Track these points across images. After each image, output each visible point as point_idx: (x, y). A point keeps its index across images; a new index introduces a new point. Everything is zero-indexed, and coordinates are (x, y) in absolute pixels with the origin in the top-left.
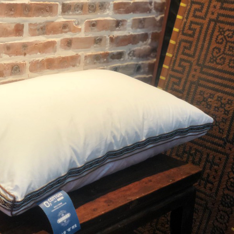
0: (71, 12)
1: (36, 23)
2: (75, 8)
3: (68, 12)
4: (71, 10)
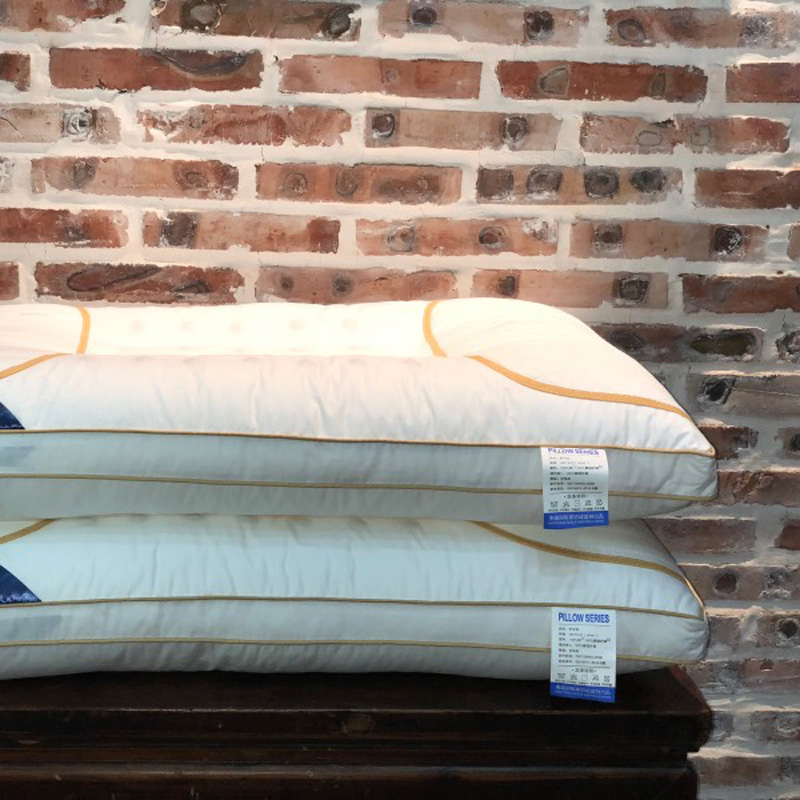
0: (514, 194)
1: (382, 221)
2: (528, 185)
3: (501, 195)
4: (512, 189)
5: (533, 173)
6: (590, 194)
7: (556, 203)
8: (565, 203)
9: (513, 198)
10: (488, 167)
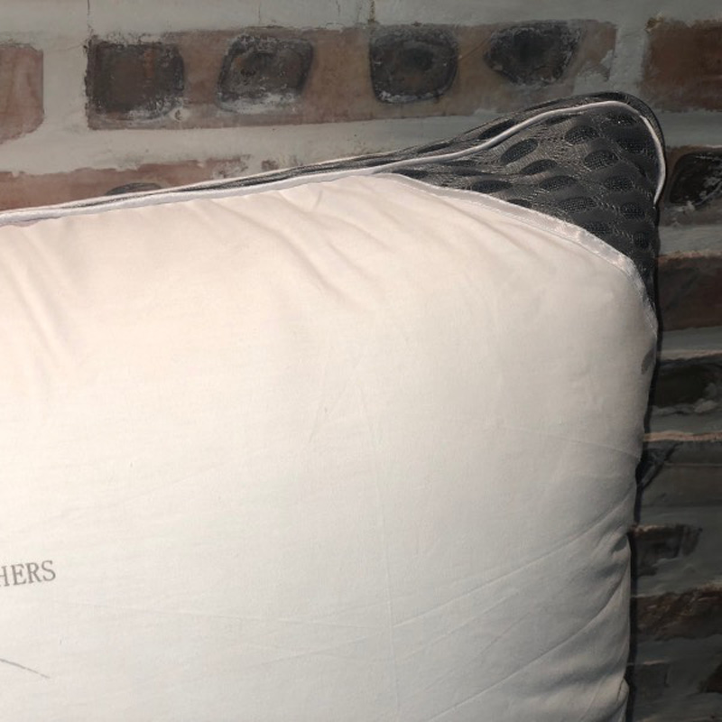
0: (187, 105)
2: (223, 79)
3: (152, 108)
4: (179, 91)
5: (237, 50)
6: (384, 94)
7: (296, 120)
8: (321, 120)
9: (186, 114)
10: (112, 40)
